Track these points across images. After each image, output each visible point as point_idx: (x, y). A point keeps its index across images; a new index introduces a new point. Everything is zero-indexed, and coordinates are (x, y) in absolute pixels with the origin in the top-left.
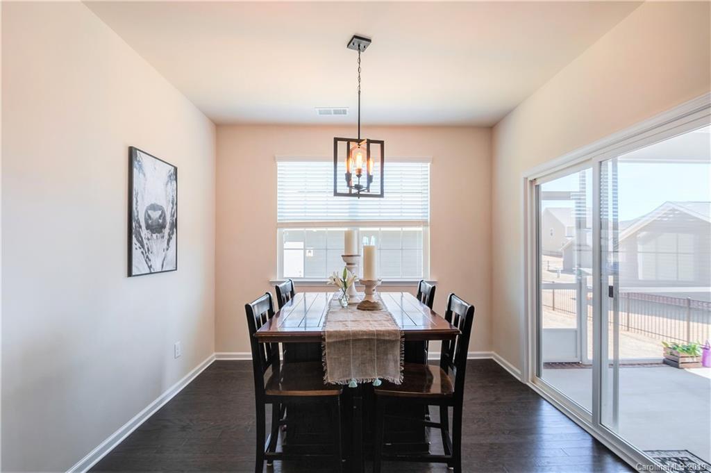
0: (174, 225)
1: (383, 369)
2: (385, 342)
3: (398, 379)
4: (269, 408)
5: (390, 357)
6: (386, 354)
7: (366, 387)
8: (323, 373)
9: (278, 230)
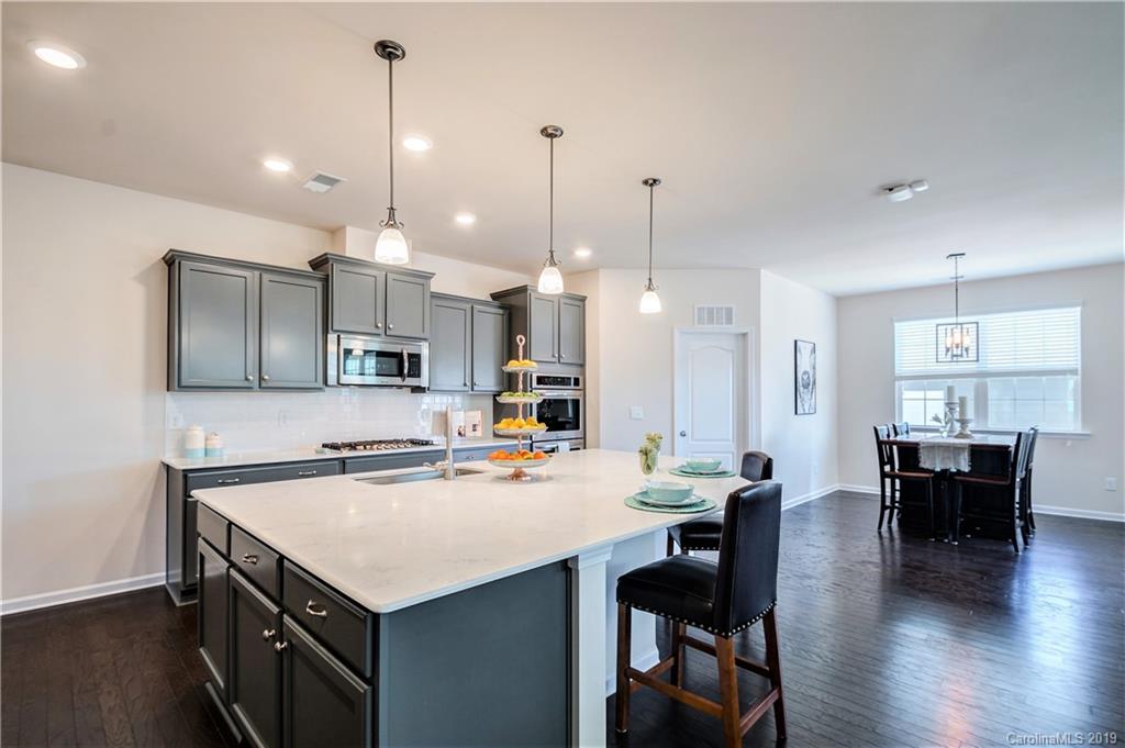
0: (814, 383)
1: (957, 462)
2: (959, 448)
3: (966, 468)
4: (888, 481)
5: (962, 457)
6: (959, 455)
7: (944, 471)
8: (919, 462)
9: (897, 383)
